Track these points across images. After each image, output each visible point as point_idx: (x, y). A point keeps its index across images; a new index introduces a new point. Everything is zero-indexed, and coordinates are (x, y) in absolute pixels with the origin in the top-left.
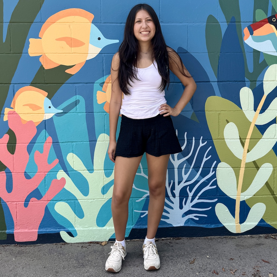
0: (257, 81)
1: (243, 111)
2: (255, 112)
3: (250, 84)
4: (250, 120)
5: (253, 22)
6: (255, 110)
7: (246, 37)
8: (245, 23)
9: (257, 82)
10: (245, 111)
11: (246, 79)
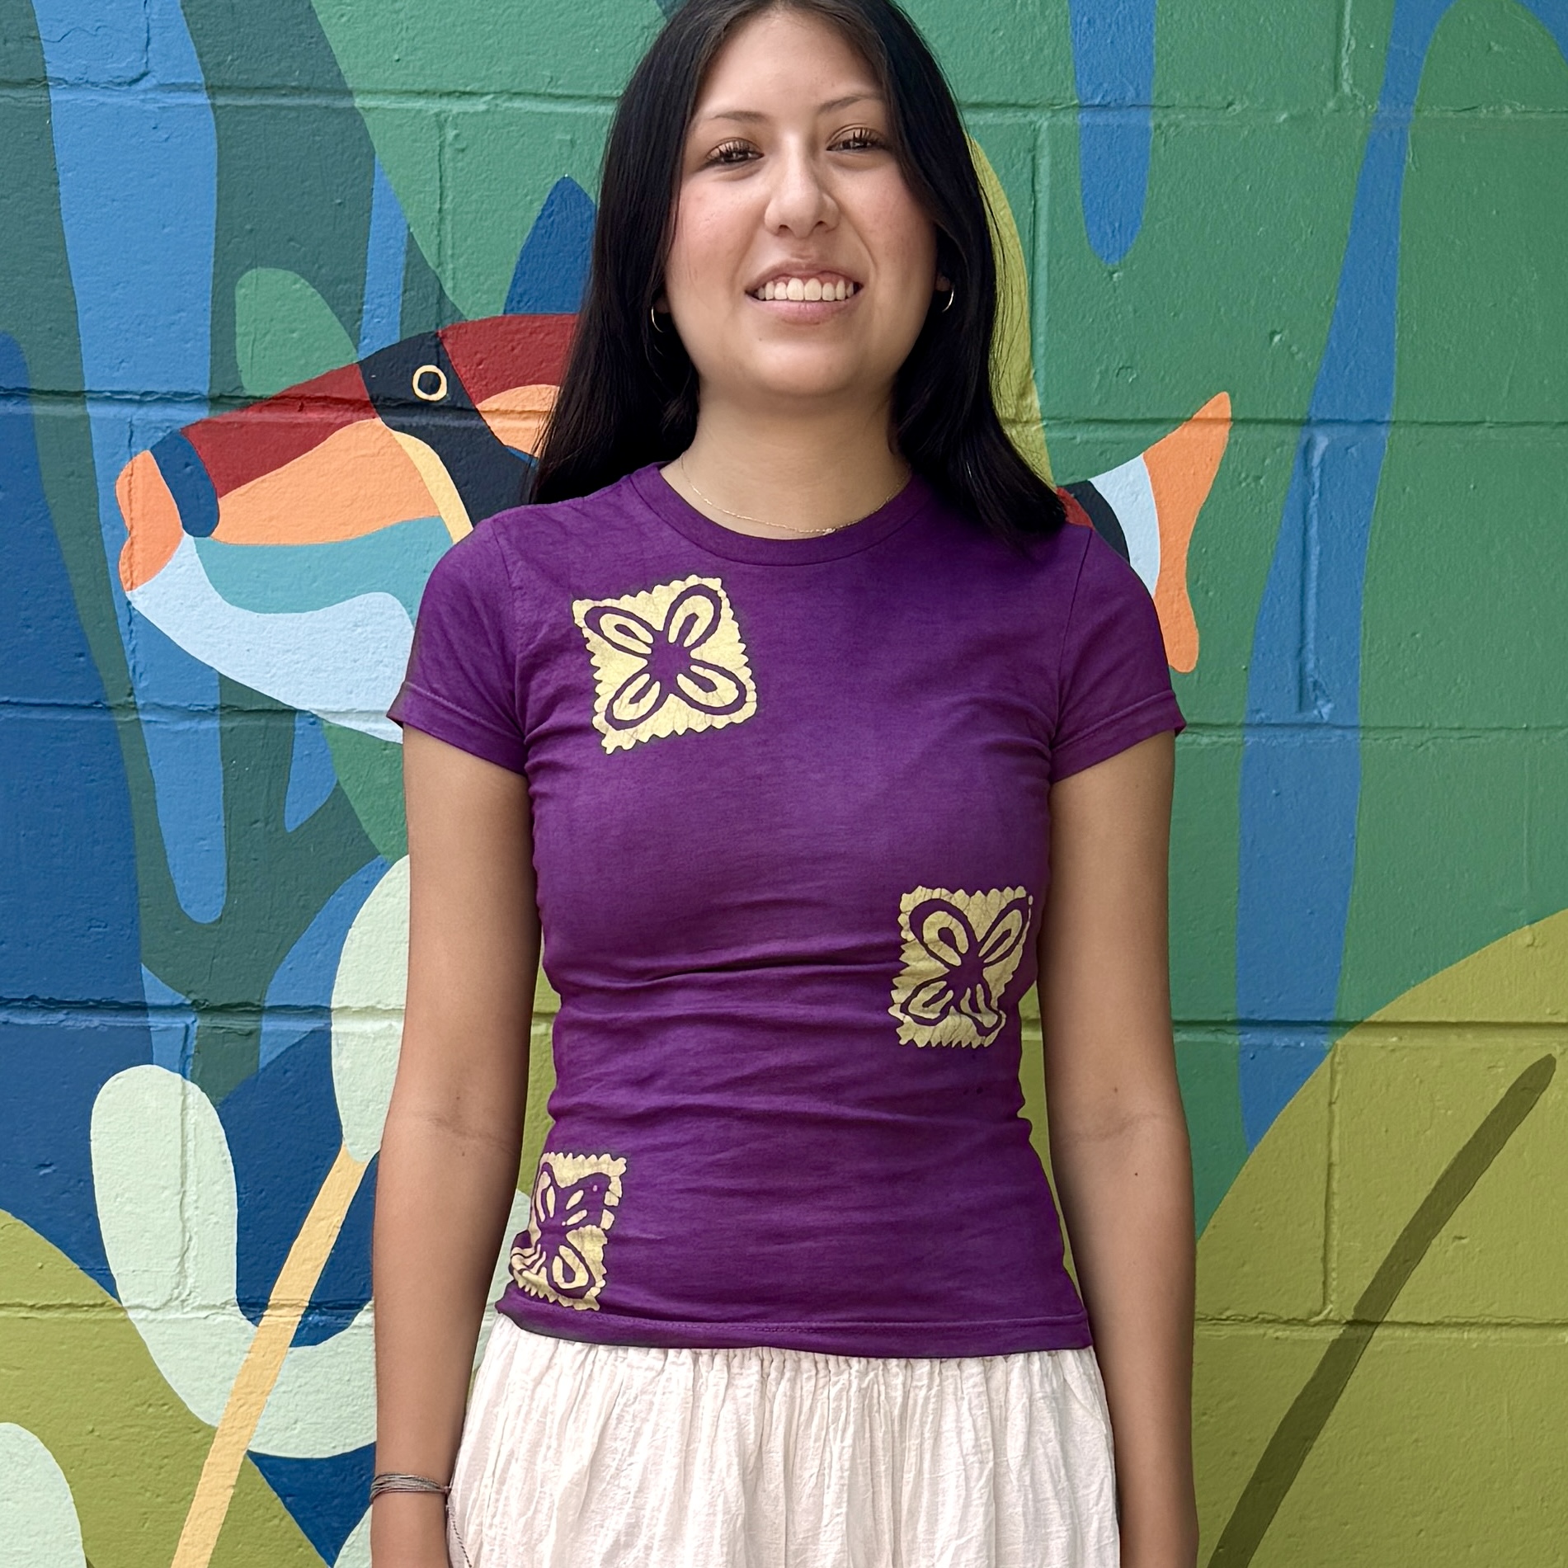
0: (260, 1011)
1: (132, 1315)
2: (255, 1320)
3: (193, 1043)
4: (205, 1406)
5: (215, 401)
6: (253, 1302)
7: (138, 557)
8: (128, 411)
9: (268, 1025)
10: (143, 1314)
11: (156, 990)
